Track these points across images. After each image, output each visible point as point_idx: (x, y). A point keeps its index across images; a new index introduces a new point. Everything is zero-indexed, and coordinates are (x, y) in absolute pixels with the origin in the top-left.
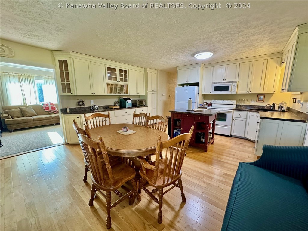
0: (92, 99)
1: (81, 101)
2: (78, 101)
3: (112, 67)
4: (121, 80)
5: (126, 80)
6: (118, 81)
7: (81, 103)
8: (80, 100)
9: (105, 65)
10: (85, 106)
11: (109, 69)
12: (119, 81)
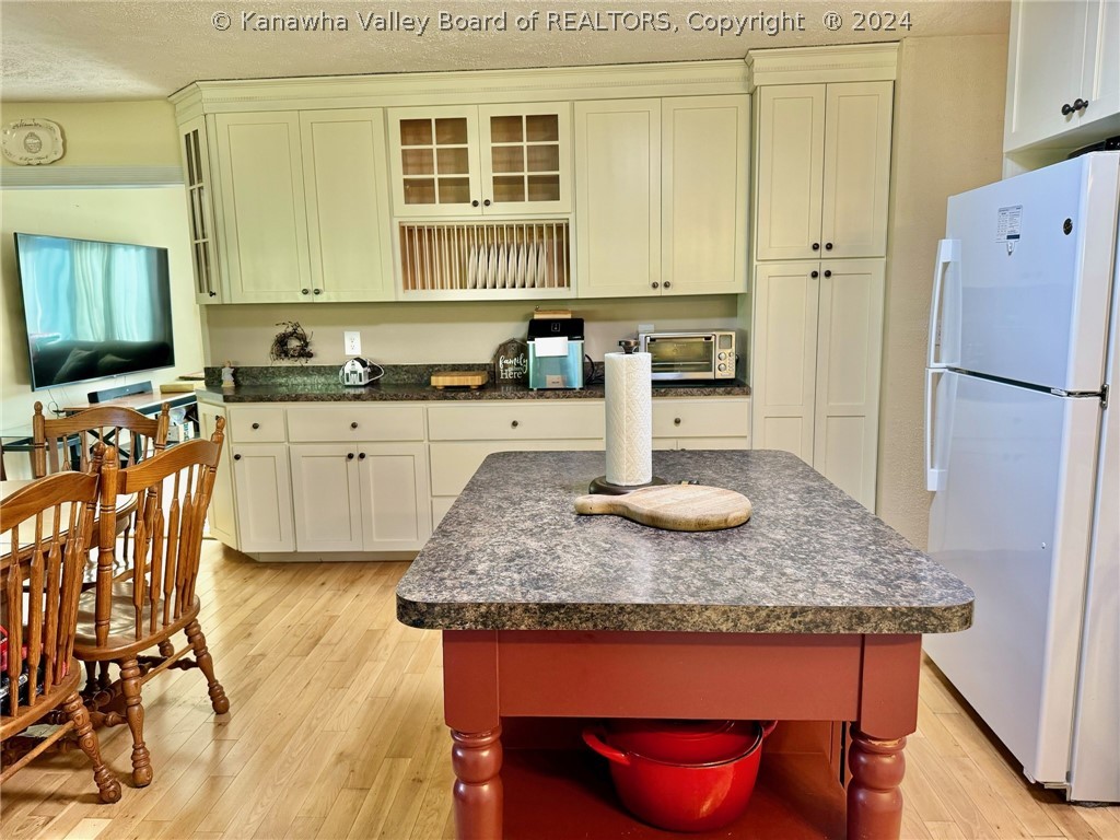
0: (352, 323)
1: (294, 334)
2: (281, 330)
3: (433, 115)
4: (508, 188)
5: (548, 188)
6: (475, 204)
7: (294, 344)
8: (290, 329)
9: (385, 109)
10: (311, 363)
11: (413, 129)
12: (487, 203)
